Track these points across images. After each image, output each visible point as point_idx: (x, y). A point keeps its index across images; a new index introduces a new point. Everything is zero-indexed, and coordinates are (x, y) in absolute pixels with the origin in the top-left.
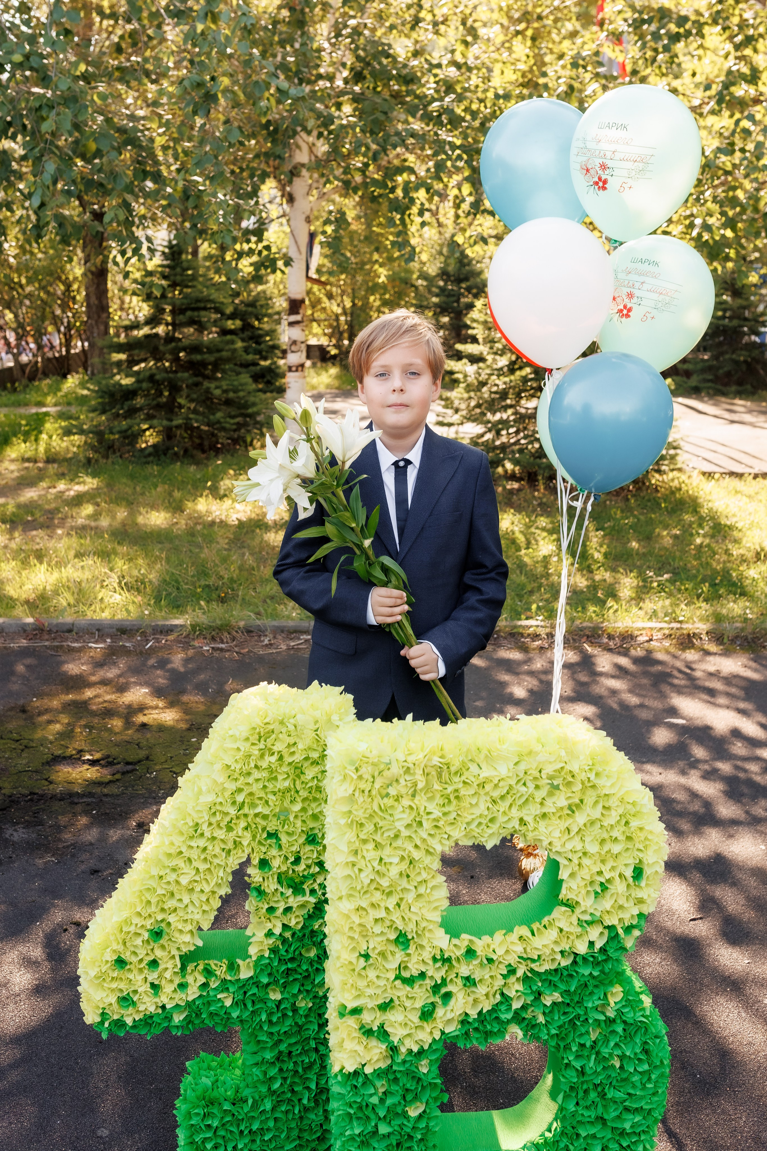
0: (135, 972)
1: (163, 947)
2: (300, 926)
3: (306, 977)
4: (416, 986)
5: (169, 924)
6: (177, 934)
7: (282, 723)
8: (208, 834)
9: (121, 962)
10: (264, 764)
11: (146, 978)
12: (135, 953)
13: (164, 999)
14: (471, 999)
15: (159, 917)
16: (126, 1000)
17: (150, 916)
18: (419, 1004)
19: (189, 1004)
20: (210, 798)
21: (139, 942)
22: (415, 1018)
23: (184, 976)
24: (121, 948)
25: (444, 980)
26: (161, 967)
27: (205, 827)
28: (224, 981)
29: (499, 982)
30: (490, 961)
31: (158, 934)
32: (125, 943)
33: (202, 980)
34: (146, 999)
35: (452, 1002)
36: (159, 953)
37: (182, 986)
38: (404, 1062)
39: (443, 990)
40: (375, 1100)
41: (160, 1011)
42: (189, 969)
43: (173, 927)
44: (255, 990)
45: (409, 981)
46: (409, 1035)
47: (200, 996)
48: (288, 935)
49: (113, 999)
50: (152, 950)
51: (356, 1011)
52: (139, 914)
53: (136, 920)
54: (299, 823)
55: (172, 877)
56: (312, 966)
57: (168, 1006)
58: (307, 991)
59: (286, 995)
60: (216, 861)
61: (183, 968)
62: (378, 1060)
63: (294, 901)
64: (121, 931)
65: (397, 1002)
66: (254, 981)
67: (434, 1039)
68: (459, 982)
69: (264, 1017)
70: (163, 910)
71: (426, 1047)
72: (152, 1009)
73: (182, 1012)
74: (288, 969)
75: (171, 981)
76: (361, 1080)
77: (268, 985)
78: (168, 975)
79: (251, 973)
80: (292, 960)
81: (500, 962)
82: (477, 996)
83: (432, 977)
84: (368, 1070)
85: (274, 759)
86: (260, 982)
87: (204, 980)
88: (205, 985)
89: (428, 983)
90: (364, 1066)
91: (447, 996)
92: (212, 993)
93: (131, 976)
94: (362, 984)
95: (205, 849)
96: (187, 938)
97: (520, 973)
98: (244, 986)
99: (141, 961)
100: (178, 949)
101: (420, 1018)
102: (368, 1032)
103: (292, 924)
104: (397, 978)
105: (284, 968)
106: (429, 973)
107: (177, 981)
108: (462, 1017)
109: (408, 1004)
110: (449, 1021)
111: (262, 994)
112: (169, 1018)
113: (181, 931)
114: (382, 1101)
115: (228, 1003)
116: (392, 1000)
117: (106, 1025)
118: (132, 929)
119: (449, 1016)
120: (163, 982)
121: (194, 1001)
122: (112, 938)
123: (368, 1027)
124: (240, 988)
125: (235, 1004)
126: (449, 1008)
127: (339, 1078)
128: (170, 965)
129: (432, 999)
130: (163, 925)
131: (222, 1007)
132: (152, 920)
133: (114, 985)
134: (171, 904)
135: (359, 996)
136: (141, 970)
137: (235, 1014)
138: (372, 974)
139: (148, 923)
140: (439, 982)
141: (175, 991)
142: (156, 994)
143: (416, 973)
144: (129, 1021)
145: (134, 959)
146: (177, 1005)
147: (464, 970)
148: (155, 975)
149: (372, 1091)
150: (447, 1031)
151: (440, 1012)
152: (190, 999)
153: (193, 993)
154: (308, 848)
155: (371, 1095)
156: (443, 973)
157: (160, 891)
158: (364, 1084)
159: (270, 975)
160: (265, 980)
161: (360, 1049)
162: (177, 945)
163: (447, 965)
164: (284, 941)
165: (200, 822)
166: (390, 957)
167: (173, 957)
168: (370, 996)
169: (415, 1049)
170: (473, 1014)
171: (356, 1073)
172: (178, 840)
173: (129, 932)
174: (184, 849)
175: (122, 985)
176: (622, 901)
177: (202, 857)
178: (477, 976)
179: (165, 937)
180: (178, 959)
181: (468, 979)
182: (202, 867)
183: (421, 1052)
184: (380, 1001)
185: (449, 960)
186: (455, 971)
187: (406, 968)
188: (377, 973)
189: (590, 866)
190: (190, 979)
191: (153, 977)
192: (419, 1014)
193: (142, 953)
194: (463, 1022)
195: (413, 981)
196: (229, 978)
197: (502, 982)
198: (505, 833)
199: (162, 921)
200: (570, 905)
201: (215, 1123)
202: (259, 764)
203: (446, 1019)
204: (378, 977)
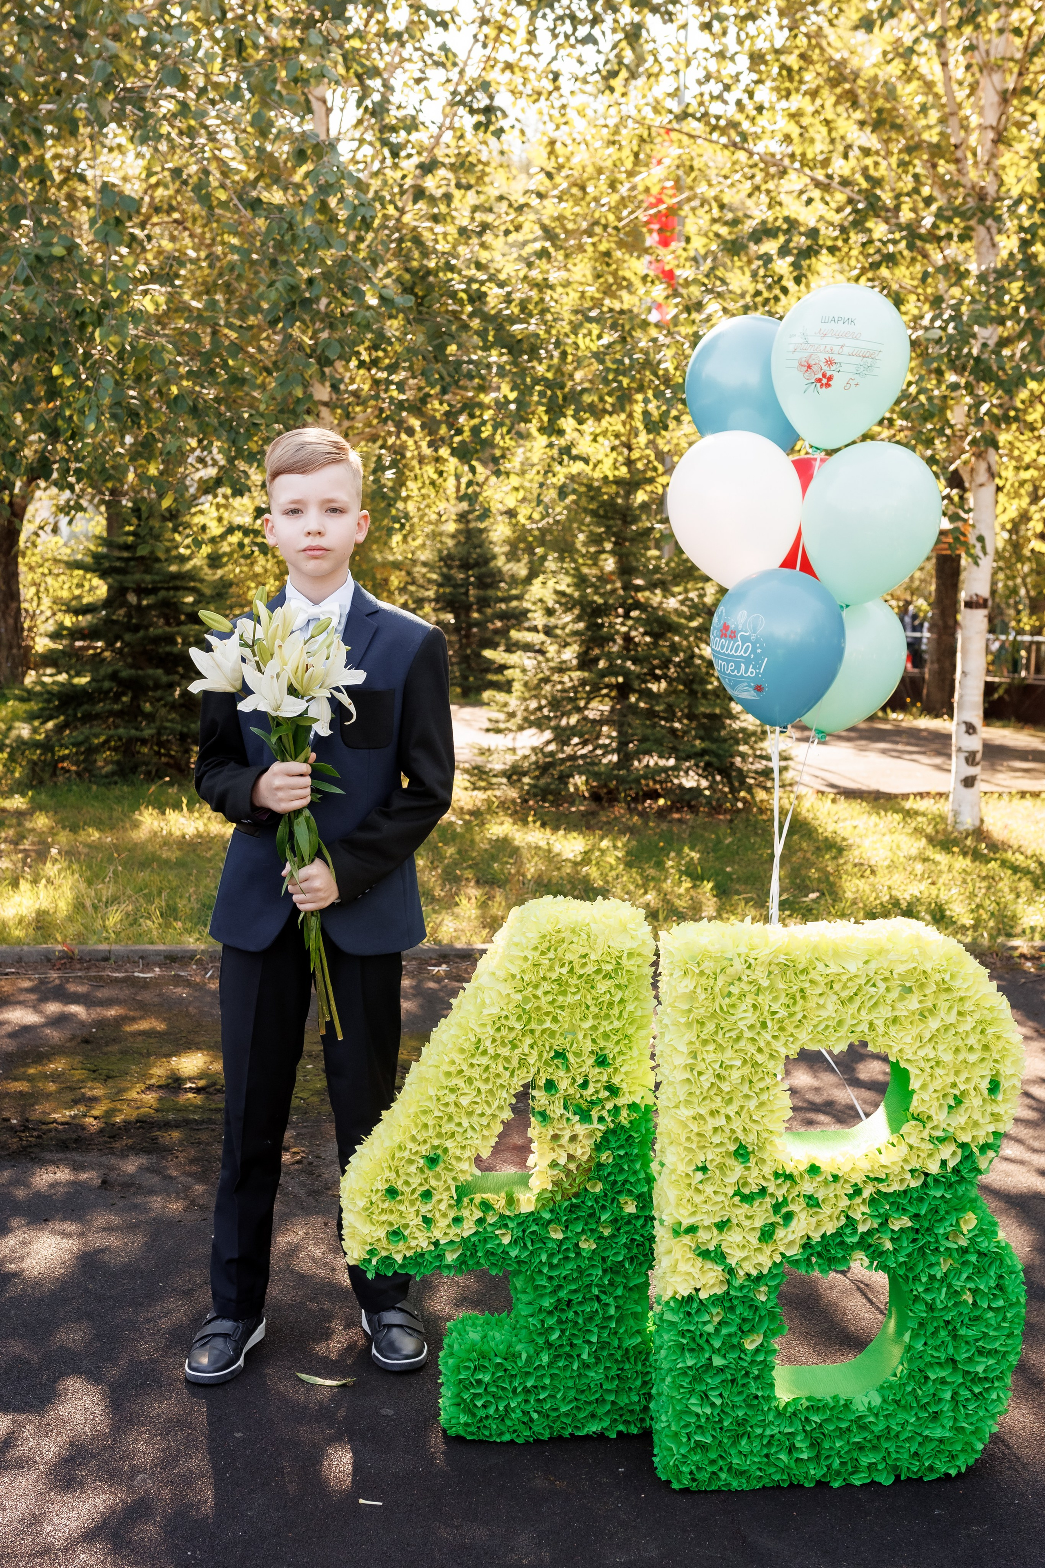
0: (407, 1203)
1: (438, 1177)
2: (585, 1158)
3: (591, 1215)
4: (756, 1204)
5: (446, 1150)
6: (454, 1162)
7: (573, 931)
8: (491, 1051)
9: (392, 1192)
10: (554, 976)
11: (418, 1211)
12: (407, 1183)
13: (437, 1234)
14: (814, 1220)
15: (436, 1142)
16: (396, 1234)
17: (425, 1142)
18: (758, 1223)
19: (465, 1241)
20: (495, 1011)
21: (413, 1169)
22: (754, 1239)
23: (459, 1209)
24: (393, 1176)
25: (785, 1198)
26: (435, 1199)
27: (488, 1043)
28: (502, 1217)
29: (844, 1202)
30: (836, 1178)
31: (433, 1161)
32: (397, 1172)
33: (478, 1214)
34: (418, 1234)
35: (794, 1223)
36: (433, 1183)
37: (457, 1220)
38: (742, 1287)
39: (784, 1210)
40: (710, 1328)
41: (432, 1248)
42: (466, 1200)
43: (450, 1153)
44: (534, 1228)
45: (747, 1198)
46: (745, 1259)
47: (476, 1233)
48: (572, 1166)
49: (381, 1233)
50: (426, 1179)
51: (692, 1230)
52: (413, 1139)
53: (410, 1145)
54: (589, 1043)
55: (451, 1098)
56: (597, 1202)
57: (442, 1242)
58: (592, 1230)
59: (569, 1234)
60: (499, 1081)
61: (459, 1201)
62: (713, 1286)
63: (581, 1129)
64: (393, 1158)
65: (735, 1221)
66: (534, 1217)
67: (775, 1263)
68: (801, 1199)
69: (544, 1258)
70: (439, 1135)
71: (765, 1272)
72: (424, 1244)
73: (454, 1251)
74: (572, 1205)
75: (444, 1215)
76: (695, 1305)
77: (549, 1222)
78: (443, 1206)
79: (531, 1208)
80: (576, 1195)
81: (846, 1181)
82: (821, 1217)
83: (772, 1195)
84: (703, 1295)
85: (564, 970)
86: (541, 1218)
87: (481, 1215)
88: (481, 1221)
89: (768, 1201)
90: (697, 1290)
91: (788, 1217)
92: (489, 1229)
93: (402, 1208)
94: (698, 1199)
95: (487, 1068)
96: (465, 1166)
97: (866, 1194)
98: (524, 1221)
99: (413, 1191)
100: (454, 1179)
101: (760, 1240)
102: (705, 1254)
103: (578, 1153)
104: (735, 1195)
105: (567, 1203)
106: (771, 1190)
107: (452, 1214)
108: (805, 1240)
109: (746, 1223)
110: (791, 1243)
111: (543, 1233)
112: (440, 1257)
113: (459, 1159)
114: (717, 1330)
115: (506, 1240)
116: (728, 1220)
117: (374, 1262)
118: (406, 1154)
119: (791, 1237)
120: (437, 1215)
121: (469, 1237)
122: (385, 1165)
123: (703, 1248)
124: (519, 1224)
125: (514, 1242)
126: (790, 1229)
127: (672, 1304)
128: (445, 1196)
129: (773, 1219)
130: (439, 1152)
131: (499, 1245)
132: (428, 1146)
133: (384, 1218)
134: (447, 1127)
135: (694, 1213)
136: (412, 1203)
137: (514, 1253)
138: (709, 1189)
139: (424, 1149)
140: (780, 1199)
141: (449, 1226)
142: (429, 1229)
143: (755, 1189)
144: (399, 1258)
145: (406, 1189)
146: (452, 1242)
147: (807, 1187)
148: (429, 1207)
149: (706, 1318)
150: (788, 1254)
151: (780, 1233)
152: (466, 1234)
153: (468, 1229)
154: (597, 1070)
155: (705, 1323)
156: (784, 1190)
157: (437, 1113)
158: (698, 1310)
159: (552, 1211)
160: (547, 1216)
161: (696, 1272)
162: (453, 1174)
163: (788, 1183)
164: (568, 1173)
165: (483, 1037)
166: (728, 1173)
167: (448, 1188)
168: (707, 1213)
169: (754, 1273)
170: (816, 1237)
171: (690, 1299)
172: (458, 1058)
173: (401, 1159)
174: (465, 1067)
175: (391, 1218)
176: (977, 1116)
177: (485, 1076)
178: (820, 1195)
179: (442, 1165)
180: (453, 1189)
181: (810, 1197)
182: (484, 1087)
183: (759, 1278)
184: (717, 1220)
185: (789, 1177)
186: (797, 1188)
187: (745, 1184)
188: (715, 1188)
189: (943, 1079)
190: (466, 1213)
191: (424, 1210)
192: (758, 1234)
193: (415, 1181)
194: (806, 1246)
195: (753, 1199)
196: (508, 1213)
197: (848, 1203)
198: (854, 1039)
199: (437, 1147)
200: (921, 1119)
201: (487, 1378)
202: (548, 975)
203: (786, 1241)
204: (715, 1192)
